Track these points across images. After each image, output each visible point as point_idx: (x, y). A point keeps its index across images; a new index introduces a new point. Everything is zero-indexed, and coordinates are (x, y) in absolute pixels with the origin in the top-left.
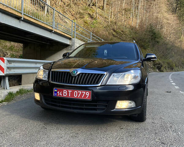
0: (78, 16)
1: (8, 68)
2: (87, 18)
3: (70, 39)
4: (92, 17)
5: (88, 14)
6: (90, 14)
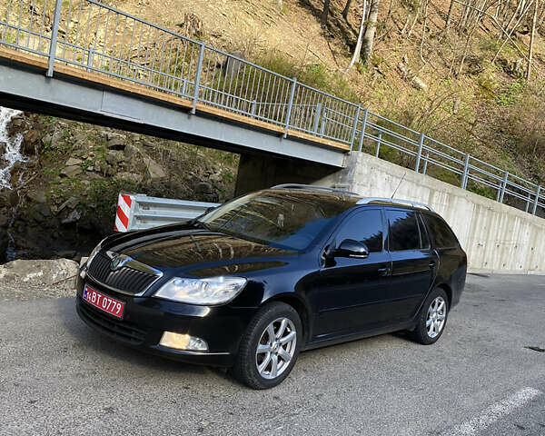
0: (463, 66)
1: (138, 218)
2: (492, 74)
3: (345, 152)
4: (509, 71)
5: (499, 60)
6: (504, 63)
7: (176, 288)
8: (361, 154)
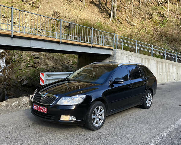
0: (146, 17)
1: (47, 80)
2: (157, 18)
3: (112, 50)
4: (162, 16)
5: (158, 13)
6: (160, 13)
7: (63, 101)
8: (117, 50)
